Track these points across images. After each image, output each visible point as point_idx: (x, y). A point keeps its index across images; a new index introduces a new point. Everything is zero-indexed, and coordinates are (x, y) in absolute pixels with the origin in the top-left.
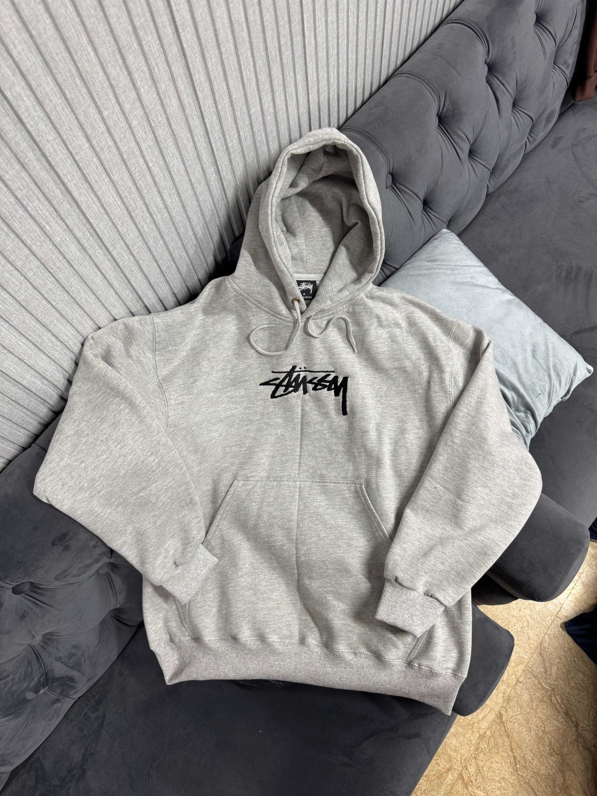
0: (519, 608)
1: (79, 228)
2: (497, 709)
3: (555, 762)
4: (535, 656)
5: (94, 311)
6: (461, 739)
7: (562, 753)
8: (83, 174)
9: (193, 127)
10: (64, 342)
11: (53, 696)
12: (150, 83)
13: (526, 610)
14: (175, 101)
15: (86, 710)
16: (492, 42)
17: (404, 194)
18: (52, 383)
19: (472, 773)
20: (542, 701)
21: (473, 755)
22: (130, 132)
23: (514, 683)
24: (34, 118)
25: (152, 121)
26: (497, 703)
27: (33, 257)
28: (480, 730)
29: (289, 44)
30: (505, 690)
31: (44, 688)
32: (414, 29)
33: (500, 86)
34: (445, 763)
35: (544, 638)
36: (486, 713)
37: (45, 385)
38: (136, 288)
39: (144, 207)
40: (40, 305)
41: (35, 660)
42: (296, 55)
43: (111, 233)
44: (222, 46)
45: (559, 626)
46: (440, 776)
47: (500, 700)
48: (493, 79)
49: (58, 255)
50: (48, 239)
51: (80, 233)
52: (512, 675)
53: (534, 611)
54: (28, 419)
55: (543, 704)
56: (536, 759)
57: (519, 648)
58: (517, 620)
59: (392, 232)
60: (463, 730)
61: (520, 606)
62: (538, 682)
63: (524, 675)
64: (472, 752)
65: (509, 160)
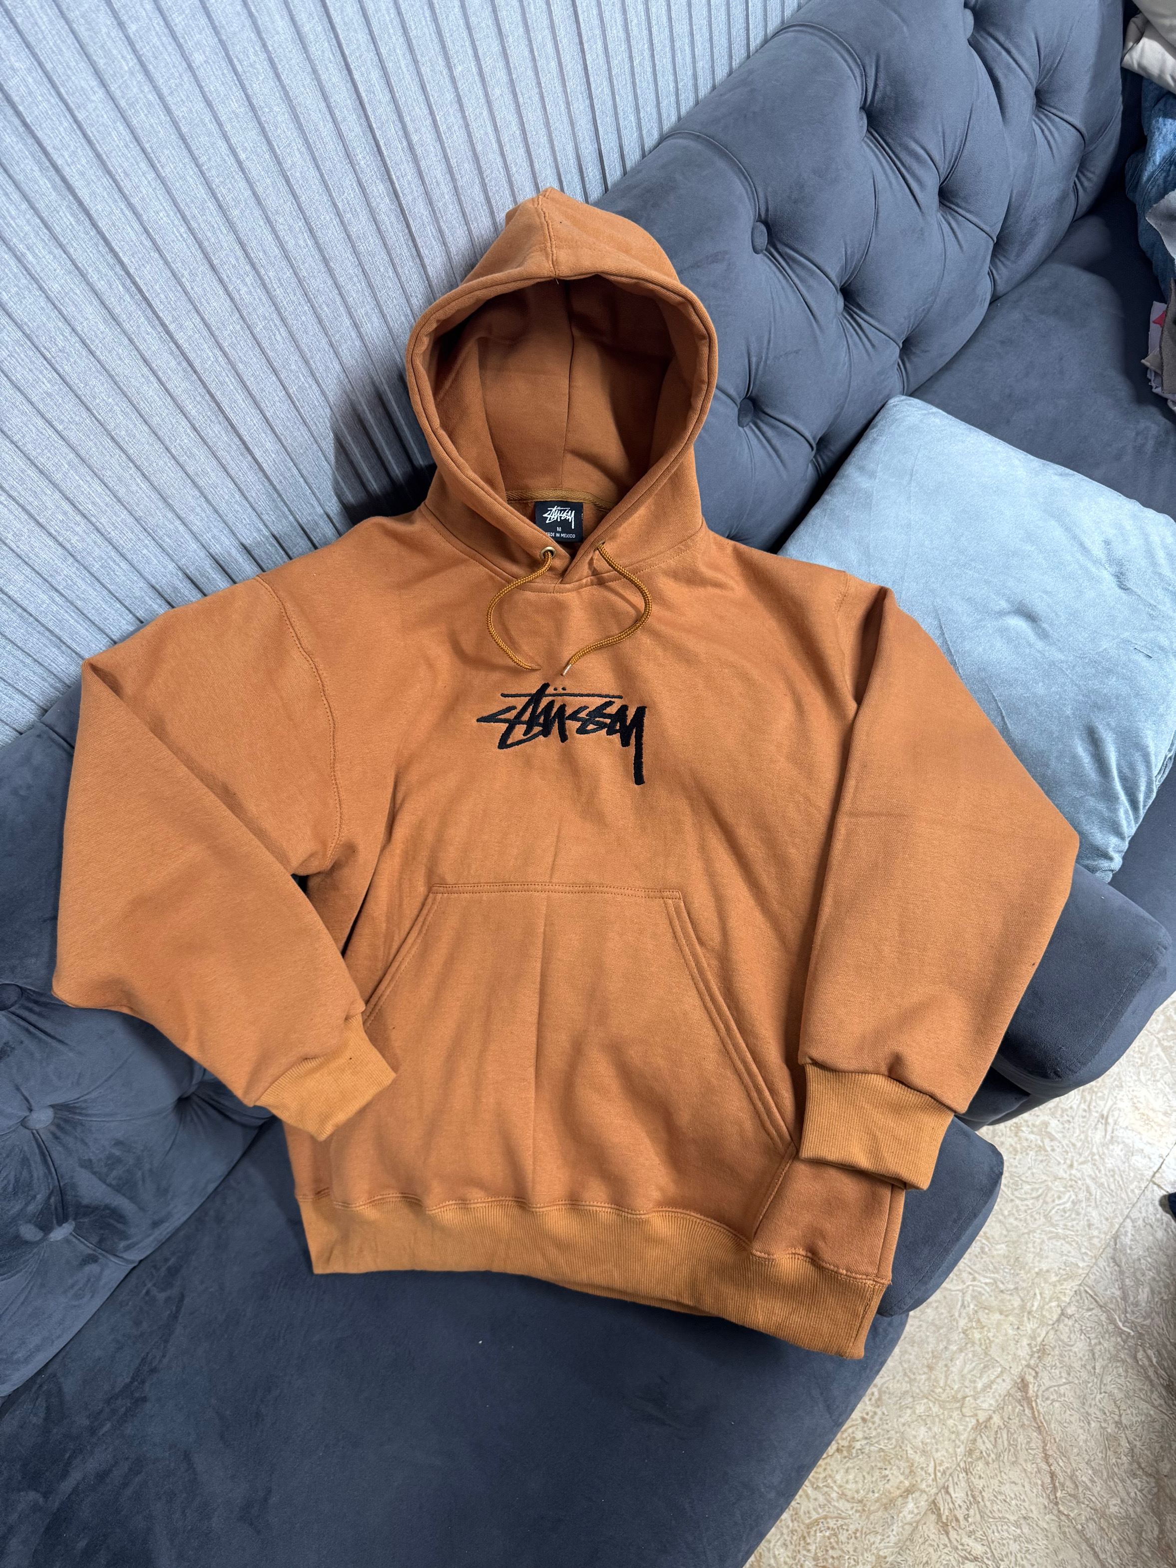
0: (1068, 1162)
1: (99, 272)
2: (1016, 1370)
3: (1141, 1491)
4: (1102, 1263)
5: (147, 459)
6: (936, 1429)
7: (1158, 1472)
8: (98, 156)
9: (328, 86)
10: (88, 515)
11: (85, 1248)
13: (1084, 1166)
15: (149, 1285)
17: (795, 266)
18: (72, 603)
19: (959, 1502)
20: (1114, 1358)
21: (962, 1465)
22: (192, 79)
23: (1055, 1317)
25: (235, 60)
26: (1015, 1357)
27: (7, 319)
30: (1034, 1331)
31: (60, 1223)
33: (1000, 54)
34: (901, 1478)
35: (1121, 1225)
36: (992, 1378)
37: (57, 604)
38: (235, 422)
39: (237, 247)
40: (31, 426)
41: (38, 1158)
43: (171, 295)
45: (1157, 1203)
46: (889, 1504)
47: (1024, 1352)
48: (986, 39)
49: (60, 324)
50: (35, 286)
51: (102, 283)
52: (1050, 1301)
53: (1102, 1168)
54: (26, 673)
55: (1118, 1364)
56: (1099, 1482)
57: (1067, 1245)
58: (1065, 1187)
59: (769, 342)
60: (942, 1411)
61: (1073, 1157)
62: (1108, 1318)
63: (1078, 1301)
64: (959, 1458)
65: (1034, 220)
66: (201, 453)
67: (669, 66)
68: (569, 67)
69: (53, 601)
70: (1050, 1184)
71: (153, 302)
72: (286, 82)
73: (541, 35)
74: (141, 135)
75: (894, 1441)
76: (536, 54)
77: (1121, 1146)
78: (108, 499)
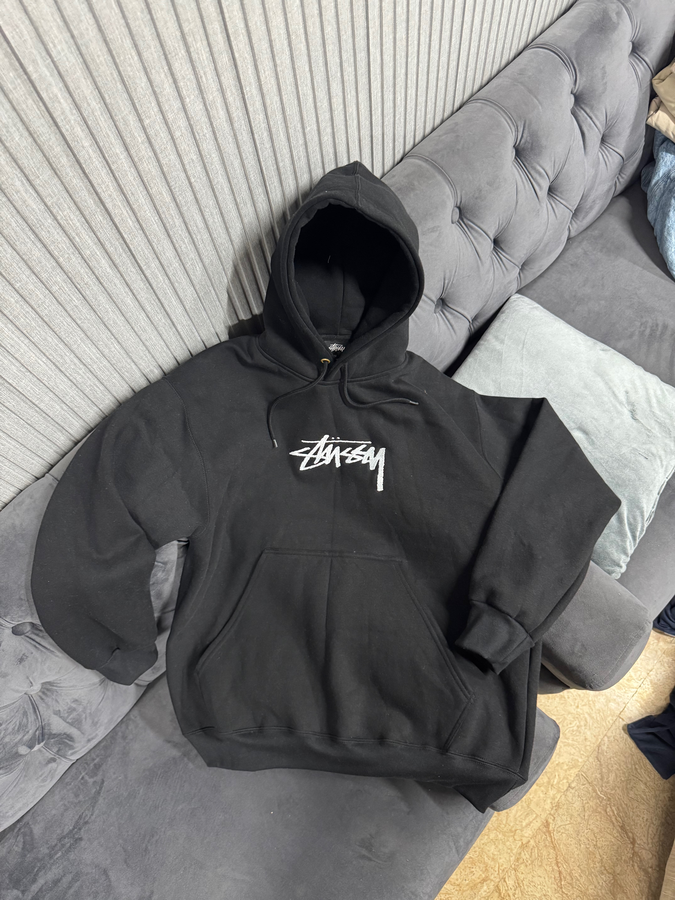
0: (576, 705)
1: (111, 243)
2: (544, 816)
3: (605, 882)
4: (591, 760)
5: (122, 334)
6: (500, 847)
7: (614, 872)
8: (119, 185)
9: (241, 143)
11: (49, 754)
12: (197, 92)
13: (584, 707)
14: (222, 113)
15: (83, 774)
16: (580, 71)
17: (472, 231)
18: (71, 409)
19: (511, 886)
20: (595, 811)
21: (513, 866)
22: (172, 144)
23: (565, 789)
24: (69, 121)
25: (196, 134)
26: (544, 810)
27: (60, 270)
28: (523, 838)
29: (352, 60)
30: (554, 795)
31: (39, 743)
32: (495, 52)
33: (586, 119)
34: (481, 873)
35: (602, 740)
36: (531, 820)
37: (64, 410)
38: (169, 312)
40: (65, 323)
41: (31, 711)
42: (359, 72)
43: (146, 250)
44: (277, 58)
45: (621, 728)
46: (474, 887)
47: (548, 806)
48: (580, 111)
49: (87, 270)
50: (77, 252)
51: (112, 248)
52: (563, 779)
53: (594, 709)
54: (43, 446)
55: (597, 814)
56: (584, 877)
57: (573, 749)
58: (574, 718)
59: (455, 272)
60: (503, 837)
61: (578, 702)
62: (593, 790)
63: (577, 780)
64: (512, 863)
65: (594, 201)
66: (149, 329)
67: (413, 118)
68: (363, 123)
69: (62, 409)
70: (566, 716)
71: (136, 256)
72: (220, 142)
73: (352, 109)
74: (143, 174)
75: (477, 853)
76: (348, 118)
77: (604, 697)
78: (98, 355)
